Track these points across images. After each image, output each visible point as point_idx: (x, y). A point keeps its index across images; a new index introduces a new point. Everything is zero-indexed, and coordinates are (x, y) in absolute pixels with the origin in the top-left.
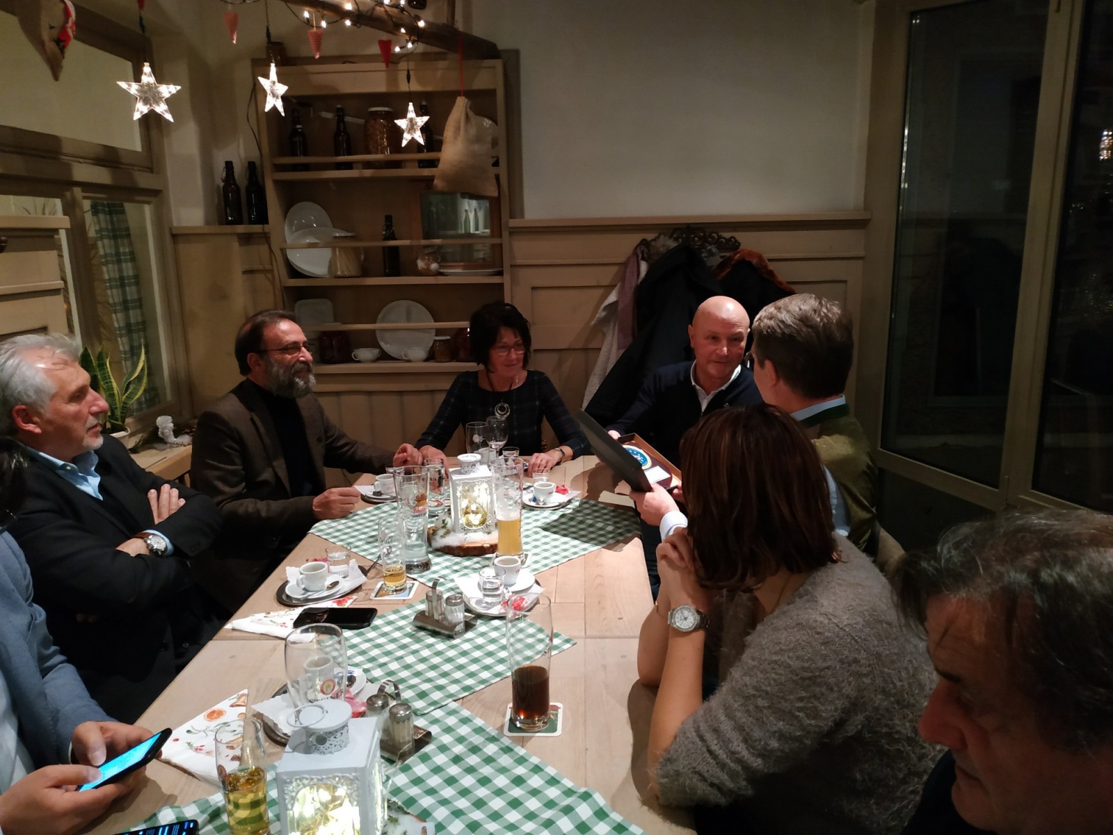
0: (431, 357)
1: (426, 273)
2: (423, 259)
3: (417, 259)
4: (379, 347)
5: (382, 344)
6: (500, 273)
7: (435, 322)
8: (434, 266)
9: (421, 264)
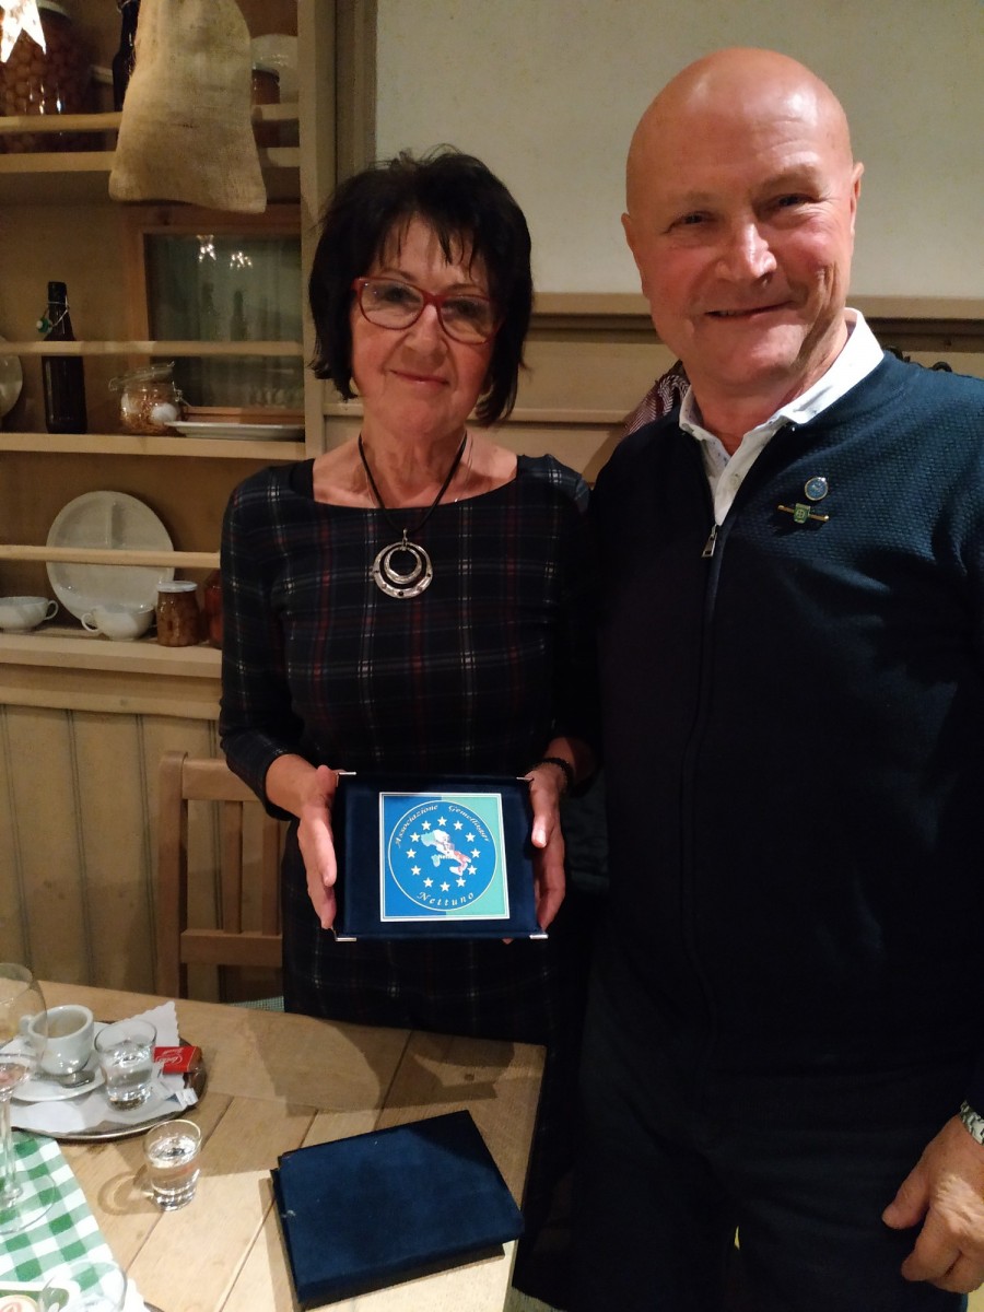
0: (150, 631)
1: (143, 428)
2: (135, 393)
3: (121, 392)
4: (51, 595)
5: (58, 590)
6: (299, 437)
7: (177, 548)
8: (161, 412)
9: (128, 407)
